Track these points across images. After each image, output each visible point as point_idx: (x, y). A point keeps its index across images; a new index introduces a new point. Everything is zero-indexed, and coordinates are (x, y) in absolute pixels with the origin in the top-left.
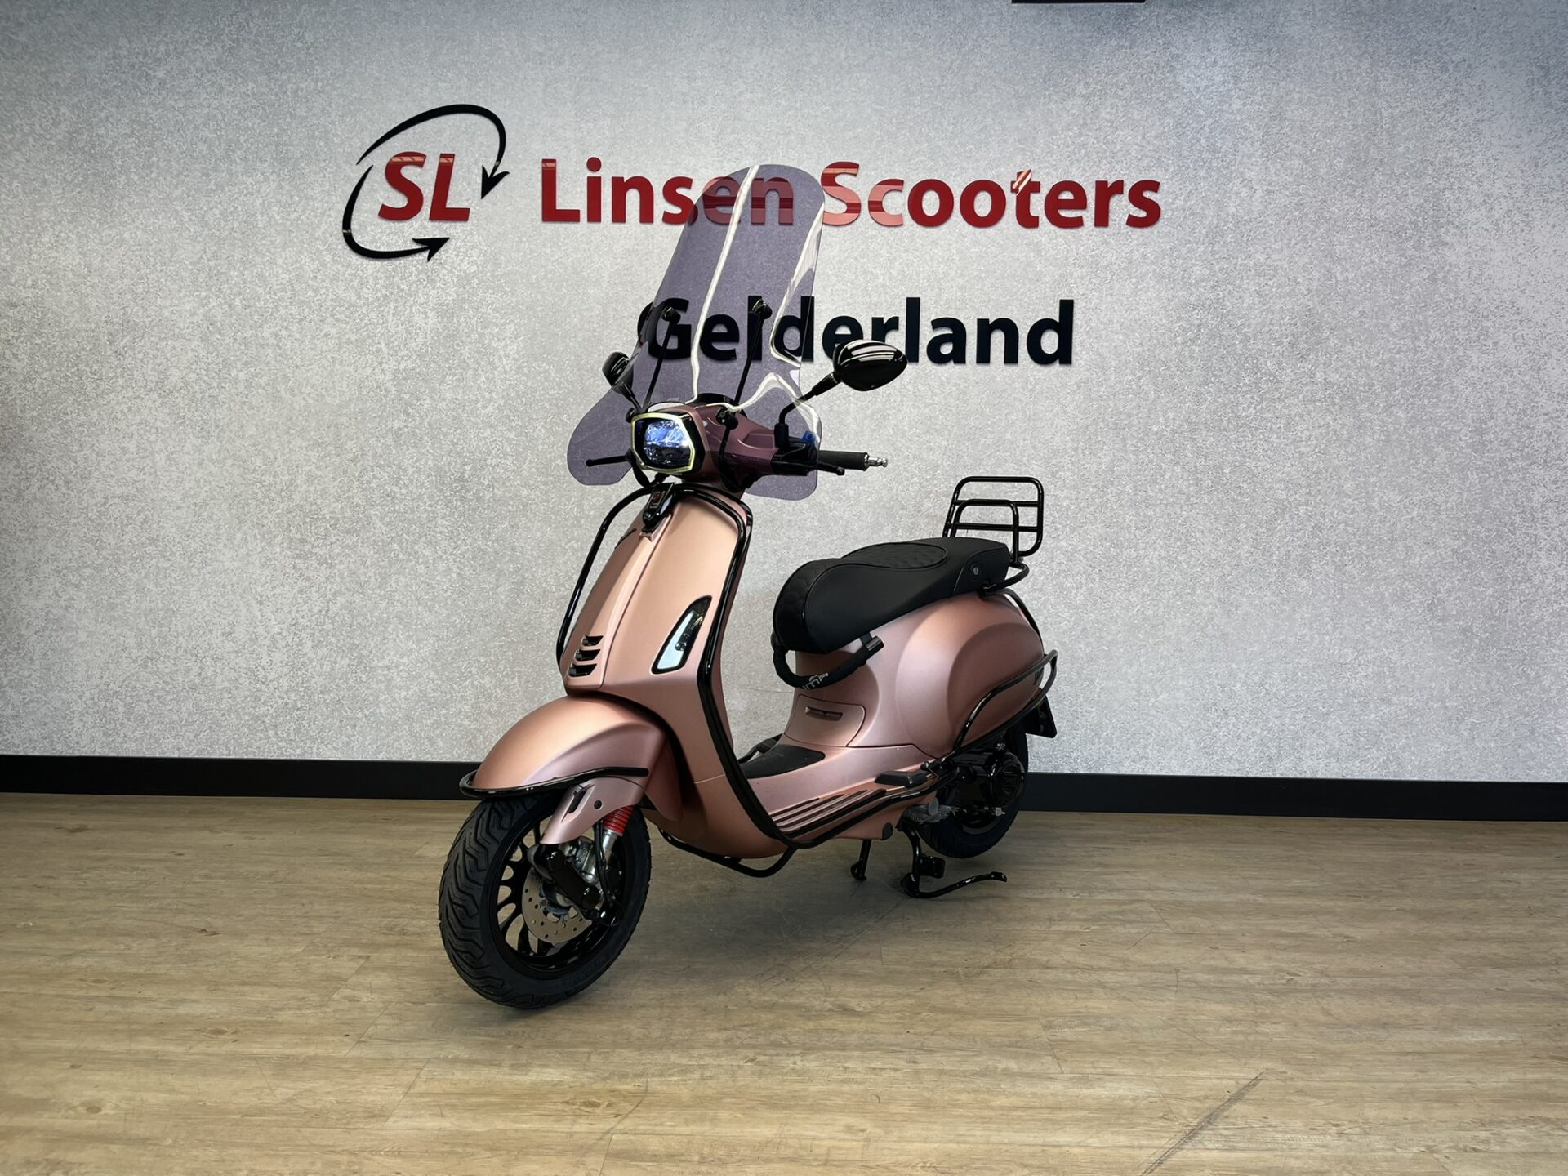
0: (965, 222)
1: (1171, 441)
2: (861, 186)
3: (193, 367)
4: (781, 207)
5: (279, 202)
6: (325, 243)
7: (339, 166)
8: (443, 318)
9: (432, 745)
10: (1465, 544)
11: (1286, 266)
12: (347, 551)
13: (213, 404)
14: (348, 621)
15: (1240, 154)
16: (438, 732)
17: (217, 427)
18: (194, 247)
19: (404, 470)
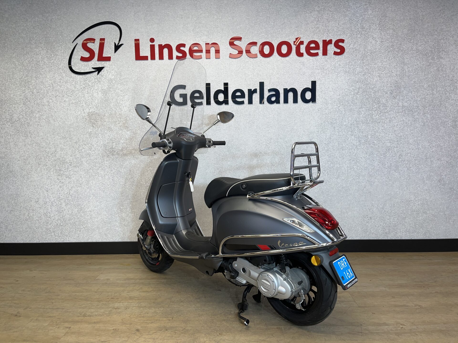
0: (278, 56)
1: (351, 128)
2: (242, 44)
3: (21, 113)
4: (216, 53)
5: (47, 57)
6: (63, 70)
7: (66, 44)
8: (104, 94)
9: (106, 237)
10: (451, 159)
11: (388, 67)
12: (75, 173)
13: (28, 126)
14: (77, 196)
15: (372, 29)
16: (108, 232)
17: (30, 133)
18: (20, 73)
19: (93, 146)
